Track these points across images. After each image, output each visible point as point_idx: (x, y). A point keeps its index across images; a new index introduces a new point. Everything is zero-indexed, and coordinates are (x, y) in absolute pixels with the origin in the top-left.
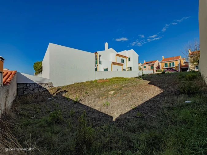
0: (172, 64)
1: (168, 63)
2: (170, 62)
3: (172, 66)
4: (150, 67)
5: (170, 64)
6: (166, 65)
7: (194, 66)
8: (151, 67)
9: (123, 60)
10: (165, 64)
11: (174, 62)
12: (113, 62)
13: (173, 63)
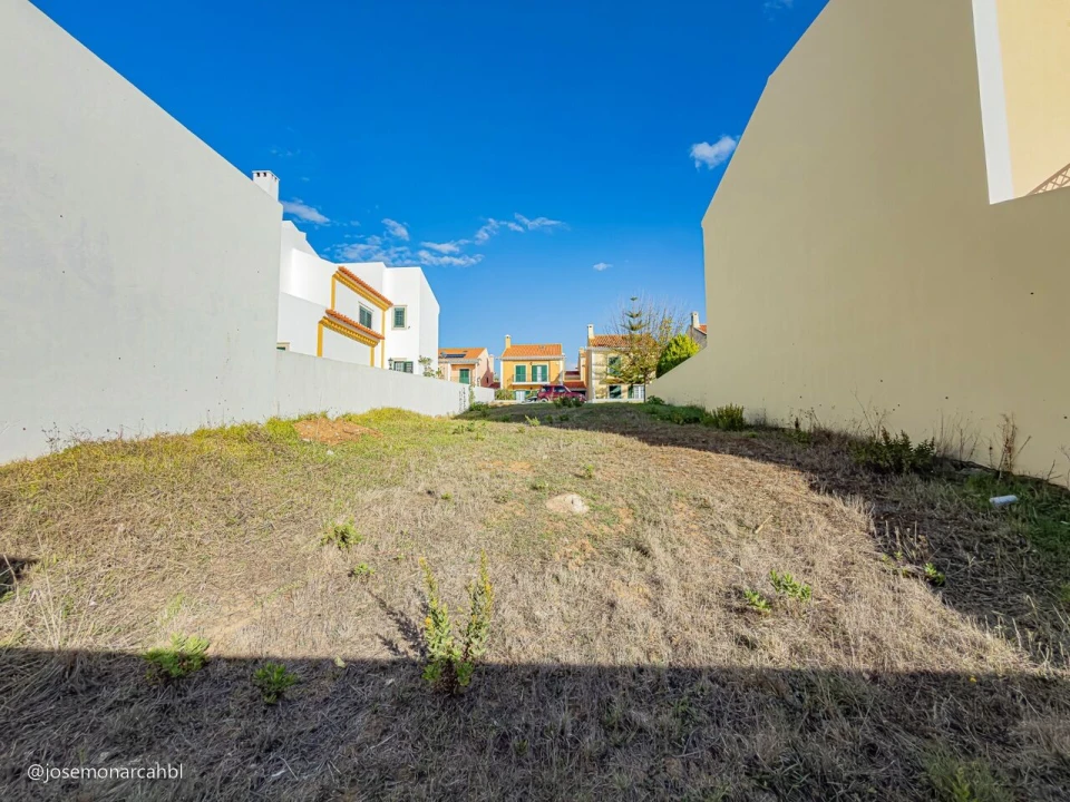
0: (539, 370)
1: (527, 365)
2: (534, 364)
3: (539, 379)
4: (458, 373)
5: (534, 369)
6: (520, 371)
7: (604, 386)
8: (462, 376)
9: (369, 316)
10: (518, 368)
11: (546, 363)
12: (331, 313)
13: (544, 368)
